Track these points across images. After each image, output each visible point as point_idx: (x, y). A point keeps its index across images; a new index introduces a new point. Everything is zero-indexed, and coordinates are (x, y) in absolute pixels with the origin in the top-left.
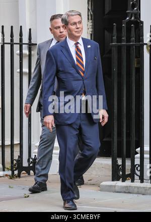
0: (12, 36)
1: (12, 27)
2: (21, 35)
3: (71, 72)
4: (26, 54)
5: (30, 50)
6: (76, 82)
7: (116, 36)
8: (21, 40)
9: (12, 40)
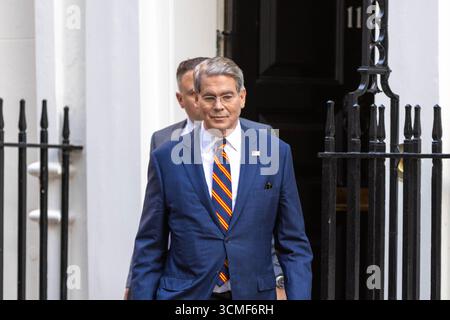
0: (22, 125)
1: (22, 103)
2: (44, 123)
3: (195, 215)
4: (55, 173)
5: (65, 164)
6: (207, 244)
7: (332, 134)
8: (44, 136)
9: (22, 137)
